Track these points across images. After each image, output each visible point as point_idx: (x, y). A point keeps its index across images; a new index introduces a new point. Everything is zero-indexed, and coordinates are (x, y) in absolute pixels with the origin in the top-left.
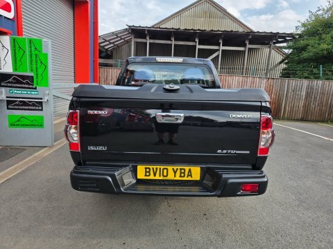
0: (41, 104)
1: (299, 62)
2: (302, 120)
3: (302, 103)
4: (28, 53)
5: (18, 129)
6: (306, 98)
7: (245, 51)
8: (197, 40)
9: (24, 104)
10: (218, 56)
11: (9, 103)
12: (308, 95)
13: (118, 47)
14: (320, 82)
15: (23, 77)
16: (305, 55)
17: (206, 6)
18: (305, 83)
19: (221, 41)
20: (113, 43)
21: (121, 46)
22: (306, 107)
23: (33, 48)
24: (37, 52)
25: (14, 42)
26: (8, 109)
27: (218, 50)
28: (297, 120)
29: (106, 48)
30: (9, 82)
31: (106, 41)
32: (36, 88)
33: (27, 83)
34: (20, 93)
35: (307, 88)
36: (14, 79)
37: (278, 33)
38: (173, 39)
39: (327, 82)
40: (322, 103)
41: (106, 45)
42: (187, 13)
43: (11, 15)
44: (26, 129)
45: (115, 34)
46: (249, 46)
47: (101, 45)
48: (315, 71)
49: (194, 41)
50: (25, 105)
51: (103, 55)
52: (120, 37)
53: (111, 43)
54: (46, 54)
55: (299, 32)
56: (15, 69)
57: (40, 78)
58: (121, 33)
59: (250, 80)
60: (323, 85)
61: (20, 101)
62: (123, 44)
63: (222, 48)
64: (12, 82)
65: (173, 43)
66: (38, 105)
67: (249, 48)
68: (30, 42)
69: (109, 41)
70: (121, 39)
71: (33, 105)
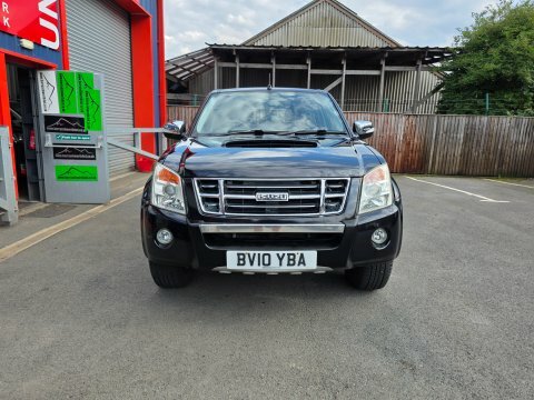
0: (93, 151)
1: (458, 90)
2: (460, 174)
3: (459, 151)
4: (76, 90)
5: (68, 183)
6: (465, 142)
7: (379, 76)
8: (309, 62)
9: (73, 151)
10: (340, 84)
11: (56, 150)
12: (467, 138)
13: (196, 74)
14: (485, 119)
15: (72, 119)
16: (465, 80)
17: (326, 9)
18: (463, 120)
19: (344, 63)
20: (188, 70)
21: (200, 74)
22: (466, 156)
23: (83, 84)
24: (87, 89)
25: (60, 78)
26: (55, 158)
27: (341, 76)
28: (453, 175)
29: (179, 76)
30: (56, 126)
31: (177, 67)
32: (87, 133)
33: (77, 127)
34: (68, 139)
35: (467, 128)
36: (62, 122)
37: (427, 48)
38: (273, 61)
39: (495, 119)
40: (488, 149)
41: (179, 73)
42: (297, 21)
43: (55, 45)
44: (77, 183)
45: (191, 57)
46: (385, 68)
47: (172, 73)
48: (480, 102)
49: (305, 63)
50: (74, 153)
51: (174, 87)
52: (198, 60)
53: (185, 70)
54: (99, 92)
55: (459, 45)
56: (63, 110)
57: (92, 120)
58: (198, 55)
59: (382, 118)
60: (489, 123)
61: (69, 149)
62: (203, 71)
63: (346, 72)
64: (59, 126)
65: (274, 67)
66: (90, 153)
67: (386, 72)
68: (80, 76)
69: (181, 67)
70: (200, 63)
71: (85, 153)
